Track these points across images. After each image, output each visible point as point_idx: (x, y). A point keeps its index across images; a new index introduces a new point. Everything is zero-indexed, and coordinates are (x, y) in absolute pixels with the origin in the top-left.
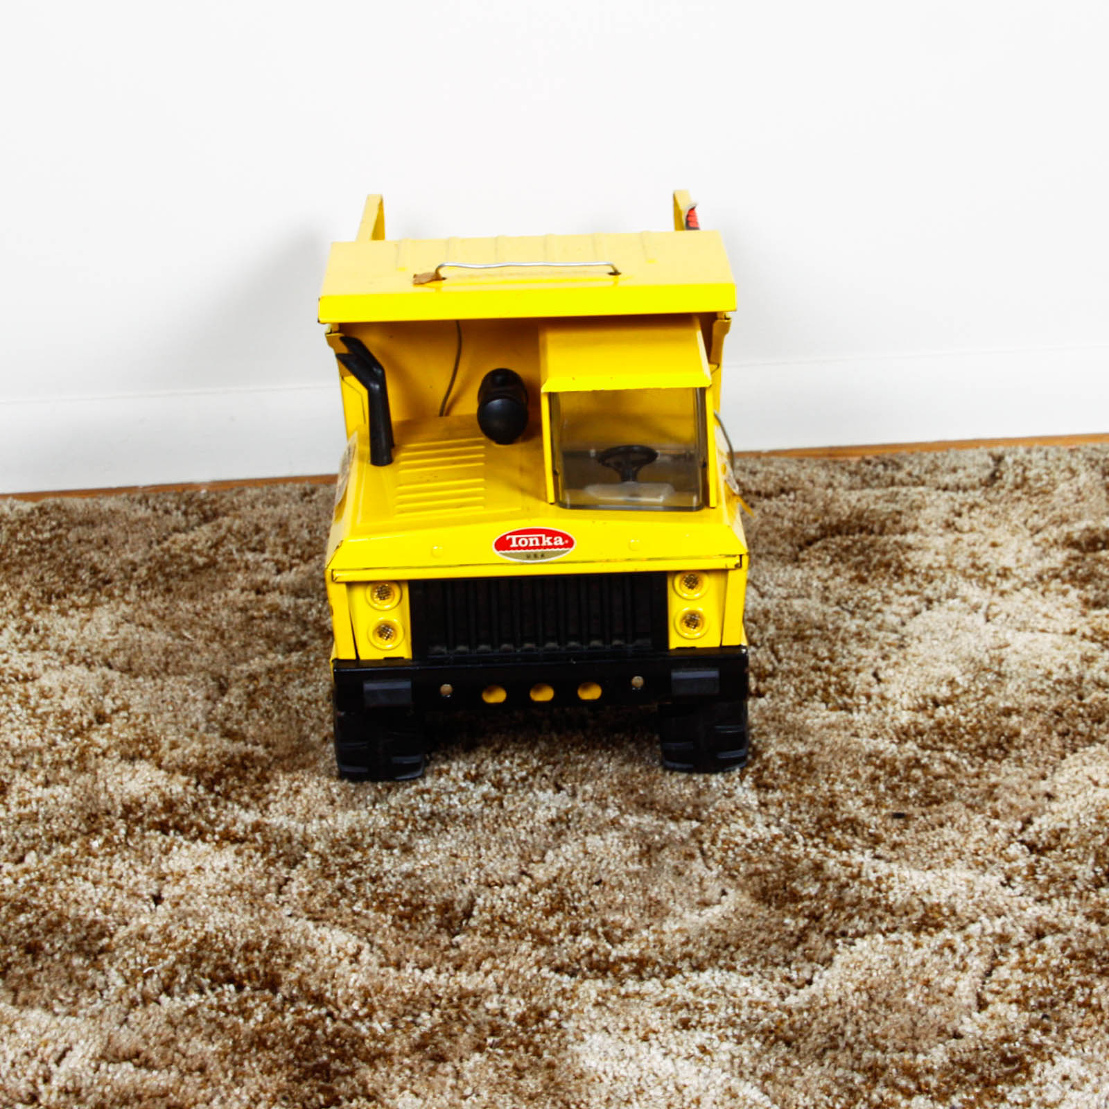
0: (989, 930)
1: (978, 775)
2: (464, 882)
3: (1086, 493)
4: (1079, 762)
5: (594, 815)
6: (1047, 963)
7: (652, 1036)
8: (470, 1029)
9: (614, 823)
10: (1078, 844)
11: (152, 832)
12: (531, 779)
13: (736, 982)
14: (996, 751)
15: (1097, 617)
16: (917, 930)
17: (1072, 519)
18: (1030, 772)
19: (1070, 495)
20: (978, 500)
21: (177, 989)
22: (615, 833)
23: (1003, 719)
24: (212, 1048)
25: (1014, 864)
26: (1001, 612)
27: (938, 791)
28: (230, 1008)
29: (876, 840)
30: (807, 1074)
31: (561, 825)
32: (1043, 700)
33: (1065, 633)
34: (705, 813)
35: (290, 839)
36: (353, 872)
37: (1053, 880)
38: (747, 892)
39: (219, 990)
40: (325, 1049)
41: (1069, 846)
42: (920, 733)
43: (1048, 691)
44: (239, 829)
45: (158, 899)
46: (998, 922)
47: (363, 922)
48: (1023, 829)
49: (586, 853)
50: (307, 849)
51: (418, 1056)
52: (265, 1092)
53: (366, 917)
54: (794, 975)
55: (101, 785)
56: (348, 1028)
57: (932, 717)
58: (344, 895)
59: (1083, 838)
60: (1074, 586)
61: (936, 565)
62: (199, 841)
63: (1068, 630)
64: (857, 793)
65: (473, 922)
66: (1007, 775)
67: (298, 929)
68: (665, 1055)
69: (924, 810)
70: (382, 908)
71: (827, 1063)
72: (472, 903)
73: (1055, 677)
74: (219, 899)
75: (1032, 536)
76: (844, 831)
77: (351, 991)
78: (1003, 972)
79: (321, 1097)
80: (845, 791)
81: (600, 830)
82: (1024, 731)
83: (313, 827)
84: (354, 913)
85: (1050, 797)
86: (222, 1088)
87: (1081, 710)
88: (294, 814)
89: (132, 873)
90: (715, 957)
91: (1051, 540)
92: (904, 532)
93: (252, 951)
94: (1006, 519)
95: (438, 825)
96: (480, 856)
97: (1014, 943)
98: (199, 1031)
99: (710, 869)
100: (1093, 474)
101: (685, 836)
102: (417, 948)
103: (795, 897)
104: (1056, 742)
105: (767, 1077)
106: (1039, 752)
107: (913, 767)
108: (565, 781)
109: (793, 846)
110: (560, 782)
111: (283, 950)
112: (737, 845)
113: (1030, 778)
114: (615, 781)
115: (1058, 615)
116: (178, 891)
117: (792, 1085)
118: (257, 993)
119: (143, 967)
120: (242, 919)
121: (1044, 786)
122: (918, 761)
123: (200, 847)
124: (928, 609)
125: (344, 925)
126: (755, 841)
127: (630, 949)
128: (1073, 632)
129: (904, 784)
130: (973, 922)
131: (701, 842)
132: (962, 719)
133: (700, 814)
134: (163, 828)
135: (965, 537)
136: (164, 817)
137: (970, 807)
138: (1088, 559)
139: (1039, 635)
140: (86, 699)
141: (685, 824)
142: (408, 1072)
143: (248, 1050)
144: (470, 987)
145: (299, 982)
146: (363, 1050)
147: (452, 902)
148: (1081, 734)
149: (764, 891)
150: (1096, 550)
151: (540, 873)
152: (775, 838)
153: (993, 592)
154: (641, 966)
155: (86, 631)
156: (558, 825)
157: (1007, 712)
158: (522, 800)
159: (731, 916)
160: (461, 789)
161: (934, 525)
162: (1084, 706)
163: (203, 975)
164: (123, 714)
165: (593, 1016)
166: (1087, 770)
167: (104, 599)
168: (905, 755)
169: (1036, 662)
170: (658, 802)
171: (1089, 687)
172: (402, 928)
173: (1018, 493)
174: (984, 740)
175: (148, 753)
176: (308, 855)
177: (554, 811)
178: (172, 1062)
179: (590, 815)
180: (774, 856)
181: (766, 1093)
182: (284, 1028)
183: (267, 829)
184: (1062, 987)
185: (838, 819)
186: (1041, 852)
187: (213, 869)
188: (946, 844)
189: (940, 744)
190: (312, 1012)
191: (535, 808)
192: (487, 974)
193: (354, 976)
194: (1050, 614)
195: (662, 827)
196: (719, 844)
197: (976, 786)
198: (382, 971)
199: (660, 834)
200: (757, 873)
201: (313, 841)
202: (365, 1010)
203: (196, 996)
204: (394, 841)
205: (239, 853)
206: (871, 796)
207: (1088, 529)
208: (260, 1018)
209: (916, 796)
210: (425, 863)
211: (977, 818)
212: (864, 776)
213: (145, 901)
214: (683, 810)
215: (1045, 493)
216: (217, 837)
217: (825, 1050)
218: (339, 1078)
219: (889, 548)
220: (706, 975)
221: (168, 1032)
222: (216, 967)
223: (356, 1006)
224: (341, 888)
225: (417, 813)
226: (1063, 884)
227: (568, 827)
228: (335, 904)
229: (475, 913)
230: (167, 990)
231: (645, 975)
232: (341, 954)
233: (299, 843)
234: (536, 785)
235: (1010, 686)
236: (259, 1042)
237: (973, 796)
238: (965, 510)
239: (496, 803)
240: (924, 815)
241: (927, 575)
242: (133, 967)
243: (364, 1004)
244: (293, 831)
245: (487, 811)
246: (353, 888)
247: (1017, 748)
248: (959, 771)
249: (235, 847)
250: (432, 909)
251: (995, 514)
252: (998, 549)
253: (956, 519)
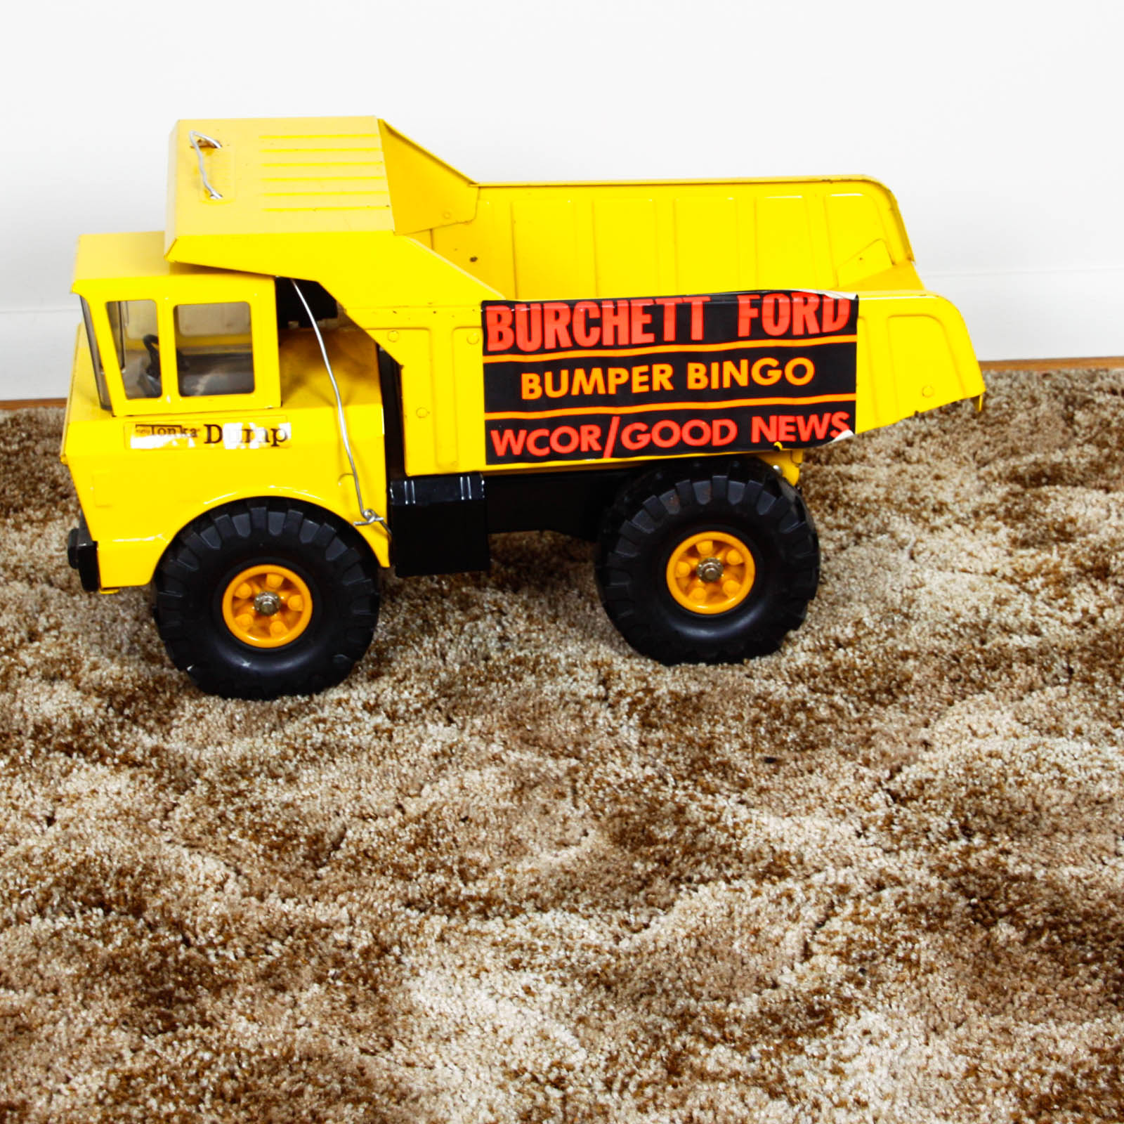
0: (830, 881)
1: (859, 721)
2: (338, 814)
3: (1043, 424)
4: (964, 709)
5: (478, 750)
6: (877, 916)
7: (483, 974)
8: (314, 961)
9: (495, 758)
10: (940, 795)
11: (57, 754)
12: (424, 711)
13: (576, 924)
14: (884, 696)
15: (1022, 557)
16: (759, 878)
17: (1022, 452)
18: (912, 719)
19: (1026, 426)
20: (932, 429)
21: (49, 911)
22: (494, 769)
23: (900, 662)
24: (69, 971)
25: (873, 813)
26: (925, 550)
27: (816, 735)
28: (93, 932)
29: (744, 784)
30: (620, 1019)
31: (444, 759)
32: (944, 644)
33: (986, 574)
34: (584, 751)
35: (183, 765)
36: (237, 800)
37: (906, 831)
38: (606, 834)
39: (89, 913)
40: (173, 976)
41: (931, 797)
42: (814, 676)
43: (951, 634)
44: (138, 754)
45: (51, 821)
46: (843, 872)
47: (235, 851)
48: (892, 777)
49: (462, 788)
50: (198, 775)
51: (261, 984)
52: (108, 1016)
53: (239, 846)
54: (632, 919)
55: (19, 704)
56: (200, 956)
57: (830, 659)
58: (223, 823)
59: (946, 789)
60: (1006, 523)
61: (873, 498)
62: (99, 764)
63: (988, 570)
64: (737, 736)
65: (339, 855)
66: (891, 721)
67: (173, 855)
68: (492, 994)
69: (797, 755)
70: (256, 838)
71: (640, 1008)
72: (342, 836)
73: (961, 620)
74: (106, 824)
75: (978, 468)
76: (715, 774)
77: (209, 919)
78: (835, 924)
79: (159, 1023)
80: (724, 734)
81: (480, 766)
82: (916, 677)
83: (208, 754)
84: (230, 841)
85: (926, 745)
86: (70, 1010)
87: (979, 656)
88: (193, 739)
89: (29, 794)
90: (560, 898)
91: (995, 473)
92: (849, 463)
93: (125, 876)
94: (956, 450)
95: (326, 755)
96: (360, 788)
97: (852, 894)
98: (59, 954)
99: (576, 807)
100: (1056, 404)
101: (561, 774)
102: (281, 880)
103: (651, 841)
104: (945, 688)
105: (581, 1020)
106: (927, 698)
107: (799, 710)
108: (456, 715)
109: (663, 788)
110: (451, 715)
111: (154, 876)
112: (609, 784)
113: (912, 725)
114: (505, 715)
115: (983, 554)
116: (70, 813)
117: (601, 1030)
118: (122, 918)
119: (21, 888)
120: (122, 844)
121: (924, 733)
122: (804, 703)
123: (100, 769)
124: (856, 544)
125: (216, 853)
126: (628, 781)
127: (481, 888)
128: (993, 573)
129: (785, 728)
130: (818, 870)
131: (575, 781)
132: (858, 661)
133: (580, 752)
134: (68, 750)
135: (910, 468)
136: (70, 739)
137: (844, 754)
138: (1028, 495)
139: (958, 575)
140: (21, 617)
141: (565, 763)
142: (249, 999)
143: (101, 975)
144: (323, 919)
145: (162, 908)
146: (209, 979)
147: (323, 834)
148: (972, 681)
149: (623, 832)
150: (1039, 485)
151: (412, 807)
152: (649, 779)
153: (924, 527)
154: (486, 907)
155: (35, 547)
156: (440, 759)
157: (905, 656)
158: (411, 732)
159: (584, 857)
160: (356, 719)
161: (883, 454)
162: (982, 651)
163: (76, 899)
164: (54, 633)
165: (433, 951)
166: (969, 719)
167: (58, 514)
168: (793, 698)
169: (948, 604)
170: (541, 739)
171: (994, 632)
172: (270, 858)
173: (974, 423)
174: (874, 686)
175: (68, 674)
176: (198, 781)
177: (439, 745)
178: (30, 983)
179: (473, 750)
180: (642, 797)
181: (577, 1036)
182: (138, 953)
183: (164, 754)
184: (888, 940)
185: (711, 762)
186: (903, 802)
187: (106, 793)
188: (811, 791)
189: (831, 687)
190: (167, 937)
191: (421, 740)
192: (342, 906)
193: (216, 904)
194: (975, 553)
195: (540, 764)
196: (592, 783)
197: (854, 733)
198: (244, 901)
199: (536, 771)
200: (621, 814)
201: (205, 769)
202: (221, 938)
203: (64, 918)
204: (281, 771)
205: (133, 778)
206: (749, 739)
207: (1035, 463)
208: (119, 943)
209: (794, 741)
210: (306, 793)
211: (847, 765)
212: (747, 719)
213: (38, 822)
214: (565, 748)
215: (1002, 423)
216: (116, 761)
217: (642, 996)
218: (179, 1006)
219: (830, 479)
220: (548, 917)
221: (31, 953)
222: (89, 891)
223: (212, 933)
224: (222, 817)
225: (309, 742)
226: (915, 836)
227: (450, 762)
228: (211, 831)
229: (343, 845)
230: (40, 911)
231: (490, 914)
232: (208, 882)
233: (193, 769)
234: (428, 718)
235: (914, 629)
236: (113, 966)
237: (849, 742)
238: (917, 439)
239: (385, 735)
240: (796, 760)
241: (862, 508)
242: (12, 888)
243: (220, 932)
244: (187, 758)
245: (375, 743)
246: (232, 817)
247: (906, 694)
248: (842, 716)
249: (131, 771)
250: (302, 840)
251: (944, 445)
252: (939, 483)
253: (907, 449)
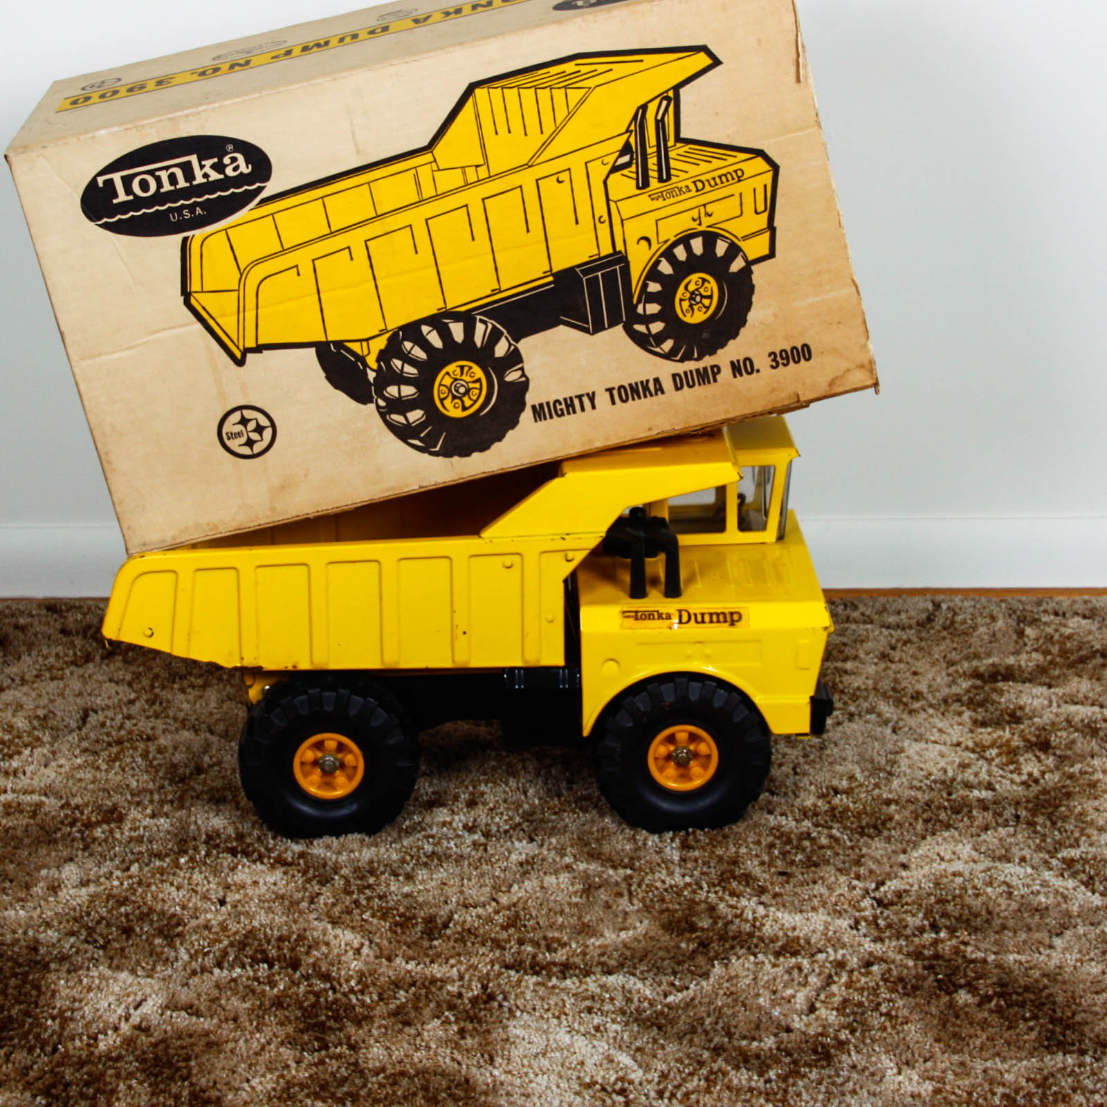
0: (831, 959)
1: (852, 848)
2: (446, 903)
3: (999, 635)
4: (934, 842)
5: (554, 861)
6: (866, 983)
7: (563, 1017)
8: (432, 1005)
9: (568, 868)
10: (914, 902)
11: (225, 855)
12: (511, 831)
13: (634, 984)
14: (872, 830)
15: (981, 733)
16: (777, 954)
17: (982, 656)
18: (894, 847)
19: (986, 637)
20: (912, 637)
21: (226, 965)
22: (567, 875)
23: (884, 807)
24: (245, 1006)
25: (863, 914)
26: (905, 726)
27: (819, 857)
28: (261, 980)
29: (762, 890)
30: (668, 1049)
31: (527, 867)
32: (919, 795)
33: (952, 745)
34: (637, 864)
35: (324, 865)
36: (367, 891)
37: (889, 926)
38: (657, 923)
39: (256, 967)
40: (325, 1012)
41: (907, 904)
42: (816, 815)
43: (924, 788)
44: (289, 856)
45: (222, 902)
46: (841, 952)
47: (367, 926)
48: (877, 888)
49: (542, 887)
50: (336, 873)
51: (392, 1019)
52: (277, 1037)
53: (371, 923)
54: (677, 983)
55: (193, 818)
56: (344, 999)
57: (829, 802)
58: (358, 907)
59: (919, 897)
60: (969, 708)
61: (863, 687)
62: (258, 863)
63: (955, 742)
64: (757, 856)
65: (448, 932)
66: (877, 849)
67: (319, 928)
68: (570, 1032)
69: (804, 870)
70: (384, 917)
71: (685, 1042)
72: (450, 918)
73: (933, 778)
74: (266, 905)
75: (947, 668)
76: (740, 883)
77: (351, 973)
78: (834, 988)
79: (316, 1043)
80: (747, 854)
81: (556, 872)
82: (897, 817)
83: (343, 858)
84: (363, 920)
85: (905, 867)
86: (247, 1032)
87: (946, 804)
88: (331, 848)
89: (205, 882)
90: (622, 965)
91: (961, 671)
92: (845, 660)
93: (283, 942)
94: (930, 653)
95: (436, 861)
96: (463, 885)
97: (848, 968)
98: (237, 994)
99: (633, 904)
100: (1009, 621)
101: (619, 880)
102: (405, 948)
103: (693, 928)
104: (919, 826)
105: (638, 1049)
106: (905, 833)
107: (805, 839)
108: (537, 835)
109: (699, 891)
110: (533, 835)
111: (306, 942)
112: (657, 888)
113: (893, 852)
114: (575, 836)
115: (950, 730)
116: (237, 897)
117: (655, 1056)
118: (283, 971)
119: (204, 948)
120: (280, 919)
121: (902, 858)
122: (809, 834)
123: (259, 866)
124: (850, 721)
125: (353, 928)
126: (671, 886)
127: (560, 956)
128: (959, 744)
129: (794, 851)
130: (820, 951)
131: (630, 885)
132: (851, 805)
133: (634, 864)
134: (234, 852)
135: (893, 666)
136: (235, 844)
137: (840, 870)
138: (986, 688)
139: (931, 746)
140: (190, 756)
141: (621, 872)
142: (383, 1030)
143: (270, 1008)
144: (439, 976)
145: (314, 965)
146: (352, 1015)
147: (435, 917)
148: (940, 821)
149: (670, 923)
150: (996, 681)
151: (504, 899)
152: (687, 885)
153: (904, 710)
154: (565, 969)
155: (198, 706)
156: (525, 866)
157: (888, 802)
158: (502, 846)
159: (641, 938)
160: (458, 836)
161: (871, 655)
162: (948, 800)
163: (247, 957)
164: (216, 768)
166: (937, 849)
167: (215, 681)
168: (800, 830)
169: (922, 765)
170: (604, 854)
171: (958, 787)
172: (396, 933)
173: (945, 633)
174: (864, 823)
175: (230, 797)
176: (336, 877)
177: (524, 856)
178: (215, 1013)
179: (551, 860)
180: (682, 899)
181: (636, 1061)
182: (297, 995)
183: (309, 857)
184: (872, 1001)
185: (737, 873)
186: (886, 906)
187: (265, 883)
188: (815, 896)
189: (830, 823)
190: (320, 985)
191: (510, 853)
192: (452, 966)
193: (355, 962)
194: (944, 729)
195: (603, 872)
196: (644, 887)
197: (848, 856)
198: (376, 961)
199: (600, 877)
200: (667, 910)
201: (341, 868)
202: (360, 987)
203: (238, 970)
204: (401, 871)
205: (285, 873)
206: (766, 858)
207: (993, 665)
208: (282, 987)
209: (800, 861)
210: (421, 887)
211: (842, 879)
212: (764, 843)
213: (213, 903)
214: (622, 861)
215: (967, 634)
216: (272, 861)
217: (685, 1034)
218: (331, 1032)
219: (829, 671)
220: (611, 978)
221: (215, 993)
222: (256, 951)
223: (353, 983)
224: (356, 902)
225: (421, 851)
226: (898, 931)
227: (533, 869)
228: (349, 912)
229: (451, 925)
230: (219, 965)
231: (567, 975)
232: (348, 948)
233: (331, 868)
234: (515, 837)
235: (895, 783)
236: (278, 1003)
237: (844, 862)
238: (899, 645)
239: (482, 848)
240: (803, 874)
241: (854, 694)
242: (196, 947)
243: (359, 983)
244: (327, 859)
245: (473, 853)
246: (364, 903)
247: (889, 830)
248: (839, 845)
249: (283, 869)
250: (420, 920)
251: (921, 649)
252: (916, 678)
253: (891, 652)
